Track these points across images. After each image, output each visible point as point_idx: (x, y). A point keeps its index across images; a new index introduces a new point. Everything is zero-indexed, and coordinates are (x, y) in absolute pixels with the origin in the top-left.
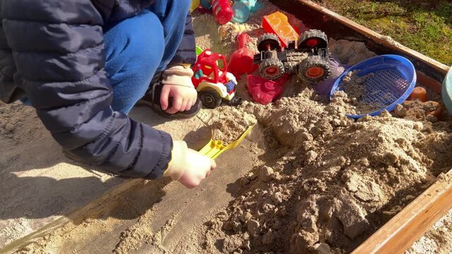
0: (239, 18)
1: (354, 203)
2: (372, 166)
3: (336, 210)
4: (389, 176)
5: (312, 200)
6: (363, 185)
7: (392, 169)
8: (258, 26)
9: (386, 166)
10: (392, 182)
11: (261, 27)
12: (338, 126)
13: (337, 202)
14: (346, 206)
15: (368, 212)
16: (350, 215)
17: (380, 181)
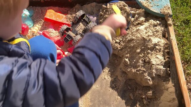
0: (30, 25)
1: (158, 67)
2: (152, 51)
3: (155, 73)
4: (158, 50)
5: (146, 77)
6: (155, 59)
7: (157, 47)
8: (42, 22)
9: (155, 48)
10: (160, 50)
11: (43, 21)
12: (120, 42)
13: (154, 71)
14: (157, 70)
15: (163, 65)
16: (160, 71)
17: (157, 53)
